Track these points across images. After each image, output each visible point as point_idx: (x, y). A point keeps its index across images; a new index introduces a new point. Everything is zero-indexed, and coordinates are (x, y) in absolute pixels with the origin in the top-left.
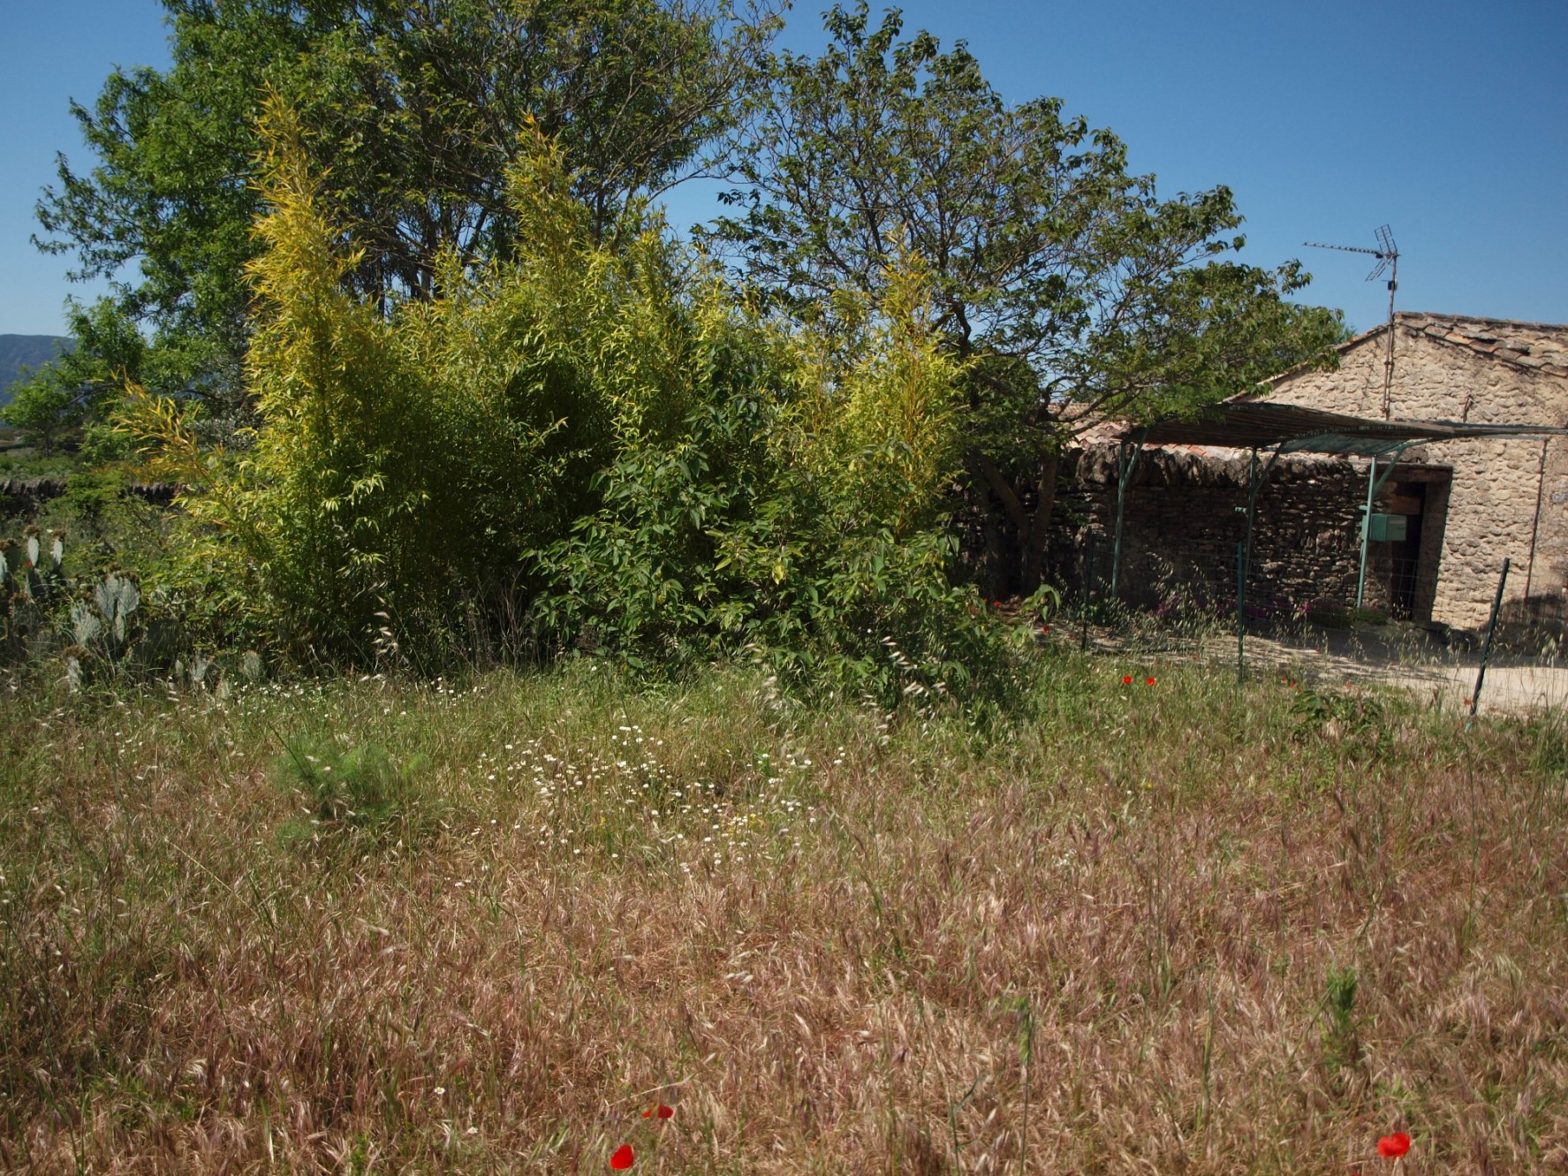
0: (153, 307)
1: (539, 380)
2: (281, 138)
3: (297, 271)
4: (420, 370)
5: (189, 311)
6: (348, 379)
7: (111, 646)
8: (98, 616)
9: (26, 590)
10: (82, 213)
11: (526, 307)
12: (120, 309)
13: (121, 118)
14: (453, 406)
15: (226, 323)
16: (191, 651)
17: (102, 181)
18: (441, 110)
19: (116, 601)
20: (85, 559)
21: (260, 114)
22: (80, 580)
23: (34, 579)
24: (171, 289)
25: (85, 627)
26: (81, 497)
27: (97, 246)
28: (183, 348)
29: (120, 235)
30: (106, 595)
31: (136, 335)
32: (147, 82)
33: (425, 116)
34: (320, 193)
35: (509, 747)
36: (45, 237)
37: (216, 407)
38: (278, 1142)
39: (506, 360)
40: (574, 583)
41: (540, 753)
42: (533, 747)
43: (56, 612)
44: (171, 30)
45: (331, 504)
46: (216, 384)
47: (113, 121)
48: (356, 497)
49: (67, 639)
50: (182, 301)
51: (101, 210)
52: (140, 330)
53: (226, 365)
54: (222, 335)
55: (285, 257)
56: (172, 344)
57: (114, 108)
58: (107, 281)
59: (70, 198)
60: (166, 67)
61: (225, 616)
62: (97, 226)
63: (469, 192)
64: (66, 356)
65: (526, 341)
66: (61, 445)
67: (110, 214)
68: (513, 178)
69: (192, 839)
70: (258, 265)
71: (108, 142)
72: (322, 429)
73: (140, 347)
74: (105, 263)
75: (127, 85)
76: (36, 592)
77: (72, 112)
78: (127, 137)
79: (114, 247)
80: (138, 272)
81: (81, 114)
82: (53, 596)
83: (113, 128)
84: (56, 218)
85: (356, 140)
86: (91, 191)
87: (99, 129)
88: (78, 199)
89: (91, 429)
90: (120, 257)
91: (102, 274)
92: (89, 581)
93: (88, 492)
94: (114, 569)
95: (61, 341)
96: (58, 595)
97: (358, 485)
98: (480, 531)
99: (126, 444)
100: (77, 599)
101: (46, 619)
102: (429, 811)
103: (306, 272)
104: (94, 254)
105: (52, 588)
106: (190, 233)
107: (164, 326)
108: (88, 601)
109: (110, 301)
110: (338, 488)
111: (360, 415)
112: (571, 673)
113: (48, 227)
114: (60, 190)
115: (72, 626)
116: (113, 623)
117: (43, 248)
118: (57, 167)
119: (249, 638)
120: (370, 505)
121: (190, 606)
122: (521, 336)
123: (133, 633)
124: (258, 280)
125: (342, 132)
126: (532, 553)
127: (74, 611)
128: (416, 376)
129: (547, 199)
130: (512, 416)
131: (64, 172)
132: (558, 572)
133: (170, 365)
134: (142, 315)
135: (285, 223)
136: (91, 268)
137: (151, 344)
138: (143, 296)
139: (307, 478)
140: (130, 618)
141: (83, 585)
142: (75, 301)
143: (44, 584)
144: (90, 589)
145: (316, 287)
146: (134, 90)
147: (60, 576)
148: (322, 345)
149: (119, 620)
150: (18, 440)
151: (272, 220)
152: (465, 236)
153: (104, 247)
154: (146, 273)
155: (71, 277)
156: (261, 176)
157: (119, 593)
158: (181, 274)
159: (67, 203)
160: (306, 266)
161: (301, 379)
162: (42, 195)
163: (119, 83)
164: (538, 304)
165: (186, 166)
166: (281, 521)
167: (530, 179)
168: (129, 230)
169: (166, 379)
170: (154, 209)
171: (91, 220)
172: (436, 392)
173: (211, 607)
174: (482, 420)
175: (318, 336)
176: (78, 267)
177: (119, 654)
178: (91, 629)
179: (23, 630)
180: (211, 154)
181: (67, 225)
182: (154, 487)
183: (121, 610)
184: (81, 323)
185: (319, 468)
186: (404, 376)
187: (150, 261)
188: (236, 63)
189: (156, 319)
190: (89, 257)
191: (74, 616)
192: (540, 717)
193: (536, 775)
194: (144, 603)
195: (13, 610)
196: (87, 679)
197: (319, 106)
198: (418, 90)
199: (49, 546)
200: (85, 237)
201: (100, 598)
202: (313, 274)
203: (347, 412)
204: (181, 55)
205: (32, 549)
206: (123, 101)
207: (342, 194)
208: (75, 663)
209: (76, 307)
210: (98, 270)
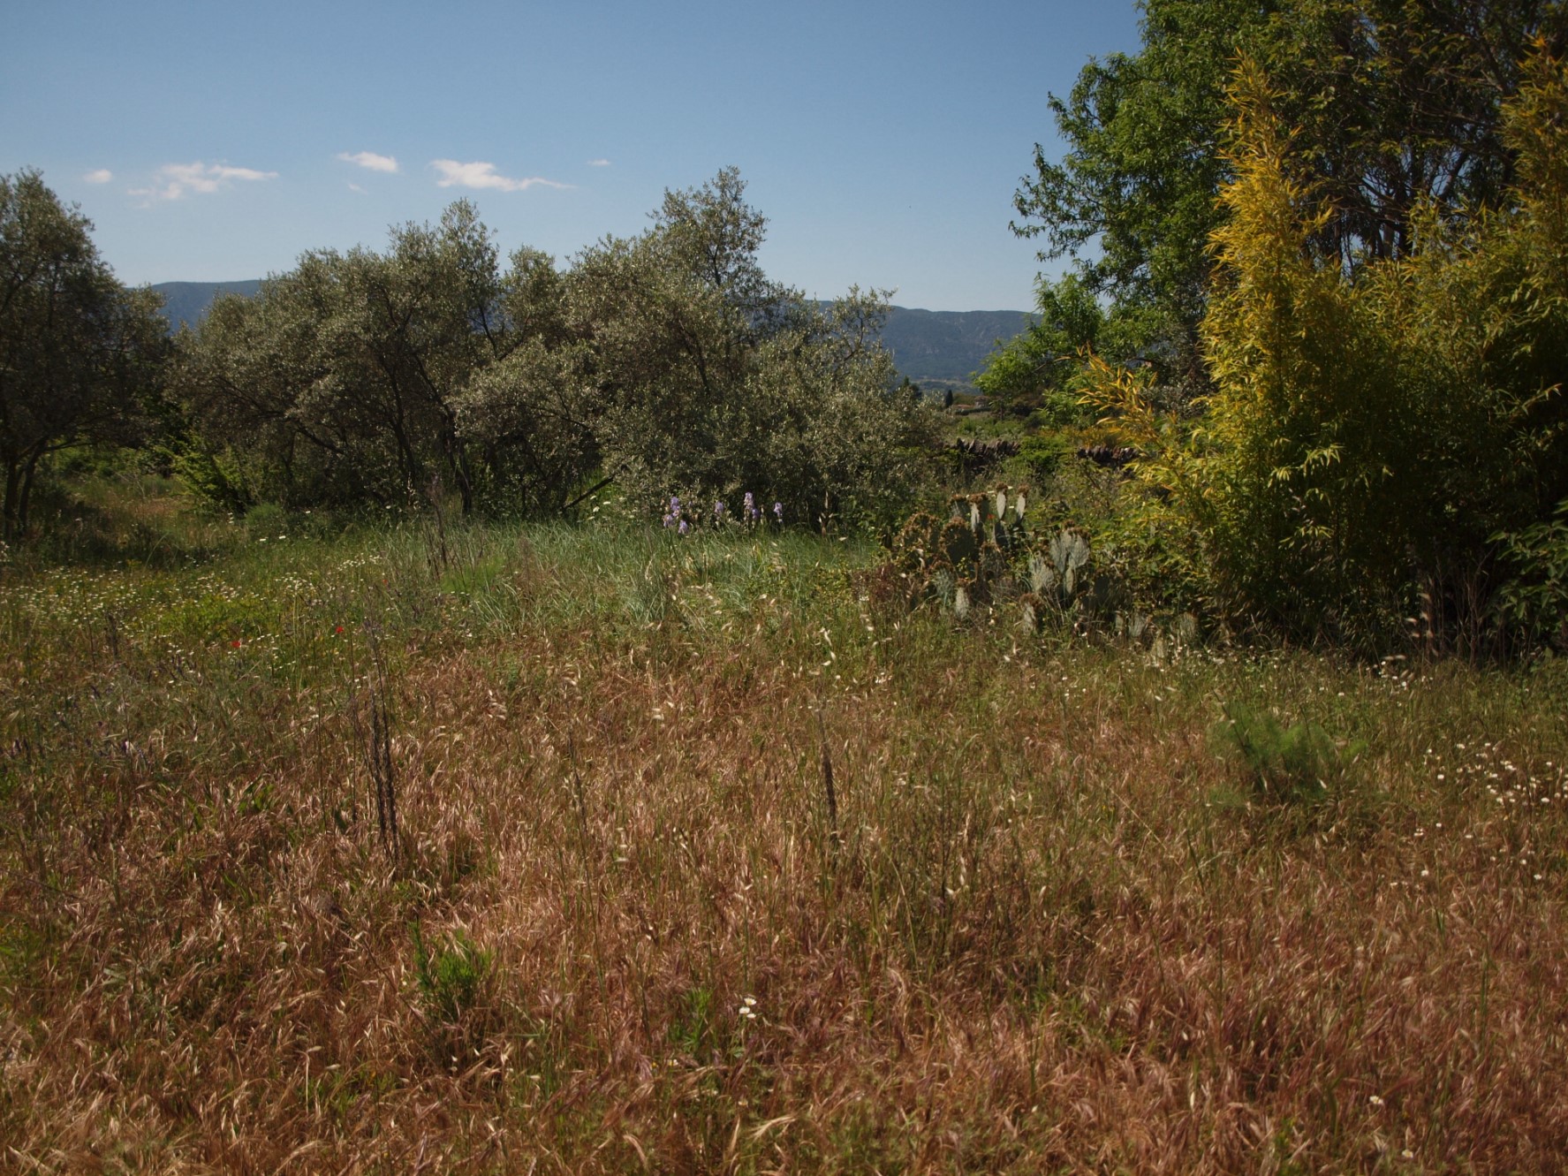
0: (1111, 280)
1: (1527, 341)
2: (1249, 104)
3: (1261, 238)
4: (1385, 334)
5: (1143, 281)
6: (1307, 346)
7: (1061, 596)
8: (1052, 567)
9: (992, 541)
10: (1053, 197)
11: (1517, 259)
12: (1082, 284)
13: (1091, 105)
14: (1421, 372)
15: (1180, 292)
16: (1130, 608)
17: (1072, 165)
18: (1426, 50)
19: (1068, 555)
20: (1043, 515)
21: (1229, 81)
22: (1037, 534)
23: (999, 530)
24: (1128, 262)
25: (1041, 578)
26: (1032, 457)
27: (1065, 227)
28: (1137, 319)
29: (1085, 215)
30: (1059, 548)
31: (1095, 308)
32: (1118, 68)
33: (1406, 57)
34: (1286, 155)
35: (1461, 746)
36: (1022, 222)
37: (1164, 374)
38: (1201, 1097)
39: (1488, 320)
40: (1553, 572)
41: (1496, 759)
42: (1489, 750)
43: (1016, 561)
44: (1142, 15)
45: (1282, 474)
46: (1165, 352)
47: (1084, 108)
48: (1309, 466)
49: (1024, 587)
50: (1137, 273)
51: (1070, 193)
52: (1098, 303)
53: (1177, 333)
54: (1174, 304)
55: (1249, 223)
56: (1125, 315)
57: (1087, 96)
58: (1072, 258)
59: (1044, 185)
60: (1135, 49)
61: (1164, 578)
62: (1066, 207)
63: (1449, 135)
64: (1034, 329)
65: (1515, 297)
66: (1012, 410)
67: (1077, 196)
68: (1511, 114)
69: (1128, 787)
70: (1219, 235)
71: (1076, 129)
72: (1276, 396)
73: (1097, 318)
74: (1070, 242)
75: (1100, 73)
76: (1001, 542)
77: (1049, 105)
78: (1096, 122)
79: (1079, 226)
80: (1099, 247)
81: (1057, 106)
82: (1014, 547)
83: (1084, 115)
84: (1031, 204)
85: (1327, 96)
86: (1062, 176)
87: (1071, 118)
88: (1050, 185)
89: (1050, 395)
90: (1084, 235)
91: (1068, 252)
92: (1045, 534)
93: (1038, 453)
94: (1069, 525)
95: (1031, 316)
96: (1019, 546)
97: (1312, 455)
98: (1439, 509)
99: (1080, 410)
100: (1035, 550)
101: (1008, 567)
102: (1366, 802)
103: (1269, 237)
104: (1062, 234)
105: (1014, 539)
106: (1150, 207)
107: (1120, 298)
108: (1044, 553)
109: (1073, 277)
110: (1290, 457)
111: (1317, 382)
112: (1541, 674)
113: (1024, 213)
114: (1036, 178)
115: (1029, 575)
116: (1063, 575)
117: (1019, 233)
118: (1035, 157)
119: (1186, 601)
120: (1322, 476)
121: (1133, 564)
122: (1509, 292)
123: (1081, 586)
124: (1220, 249)
125: (1310, 88)
126: (1503, 536)
127: (1031, 561)
128: (1381, 340)
129: (1553, 133)
130: (1489, 384)
131: (1040, 160)
132: (1533, 559)
133: (1124, 334)
134: (1100, 288)
135: (1251, 189)
136: (1059, 247)
137: (1107, 316)
138: (1103, 271)
139: (1257, 446)
140: (1079, 572)
141: (1040, 538)
142: (1043, 278)
143: (1007, 535)
144: (1046, 542)
145: (1280, 251)
146: (1107, 77)
147: (1022, 529)
148: (1283, 310)
149: (1069, 574)
150: (978, 406)
151: (1237, 187)
152: (1440, 184)
153: (1070, 227)
154: (1106, 248)
155: (1041, 257)
156: (1228, 144)
157: (1071, 548)
158: (1137, 246)
159: (1041, 189)
160: (1268, 230)
161: (1258, 345)
162: (1020, 185)
163: (1093, 73)
164: (1533, 254)
165: (1152, 143)
166: (1229, 488)
167: (1533, 112)
168: (1094, 209)
169: (1120, 348)
170: (1118, 187)
171: (1060, 203)
172: (1403, 356)
173: (1153, 567)
174: (1453, 386)
175: (1278, 301)
176: (1047, 247)
177: (1067, 605)
178: (1044, 580)
179: (990, 575)
180: (1177, 128)
181: (1041, 209)
182: (1095, 450)
183: (1072, 564)
184: (1048, 298)
185: (1271, 435)
186: (1368, 341)
187: (1109, 236)
188: (1206, 36)
189: (1112, 291)
190: (1057, 237)
191: (1032, 566)
192: (1499, 719)
193: (1491, 781)
194: (1092, 560)
195: (982, 557)
196: (1039, 625)
197: (1288, 65)
198: (1400, 30)
199: (1015, 503)
200: (1055, 219)
201: (1054, 551)
202: (1277, 240)
203: (1303, 379)
204: (1151, 36)
205: (1000, 503)
206: (1095, 88)
207: (1309, 154)
208: (1031, 609)
209: (1045, 283)
210: (1064, 249)
